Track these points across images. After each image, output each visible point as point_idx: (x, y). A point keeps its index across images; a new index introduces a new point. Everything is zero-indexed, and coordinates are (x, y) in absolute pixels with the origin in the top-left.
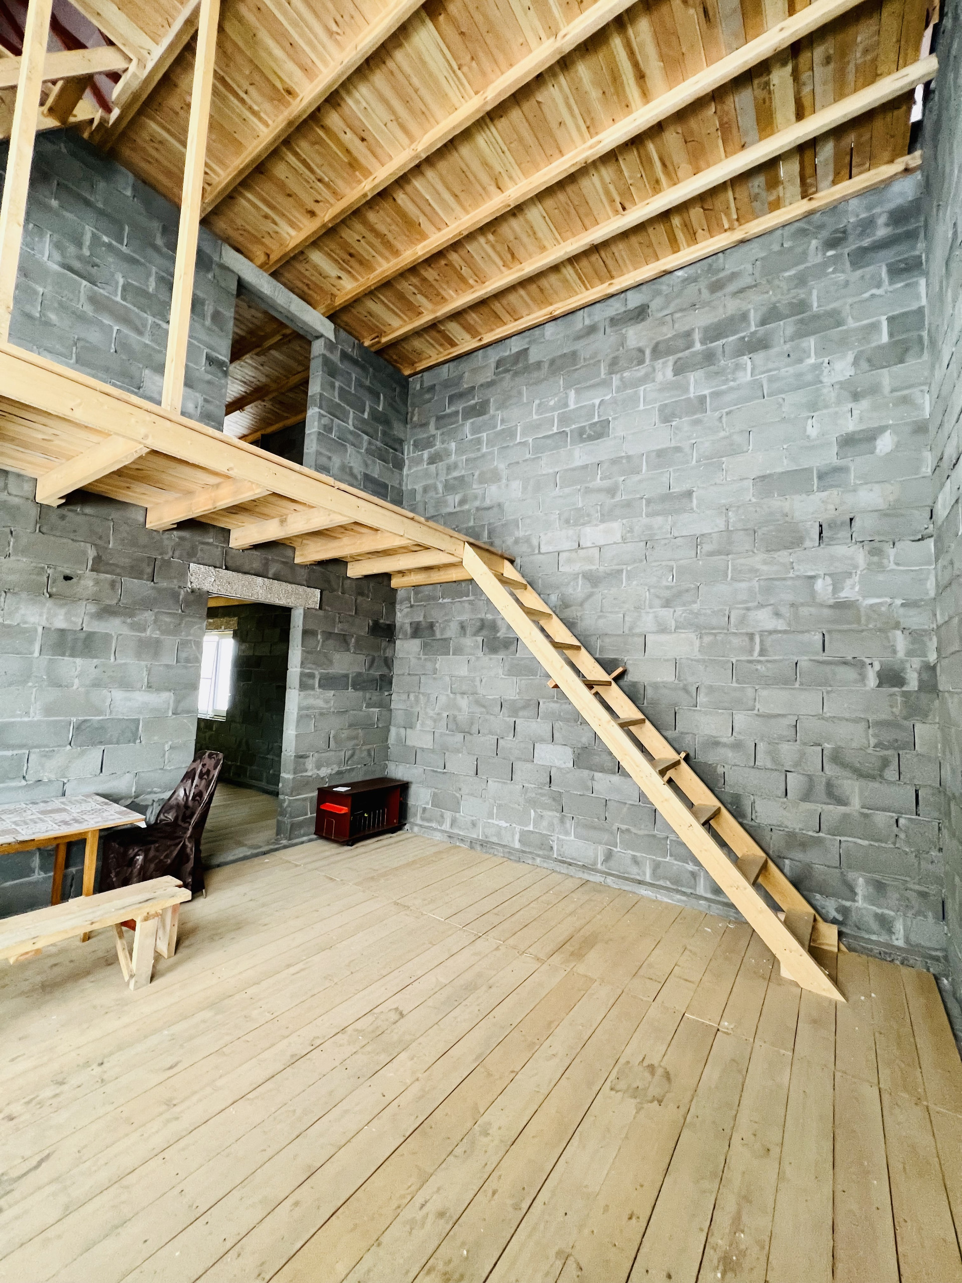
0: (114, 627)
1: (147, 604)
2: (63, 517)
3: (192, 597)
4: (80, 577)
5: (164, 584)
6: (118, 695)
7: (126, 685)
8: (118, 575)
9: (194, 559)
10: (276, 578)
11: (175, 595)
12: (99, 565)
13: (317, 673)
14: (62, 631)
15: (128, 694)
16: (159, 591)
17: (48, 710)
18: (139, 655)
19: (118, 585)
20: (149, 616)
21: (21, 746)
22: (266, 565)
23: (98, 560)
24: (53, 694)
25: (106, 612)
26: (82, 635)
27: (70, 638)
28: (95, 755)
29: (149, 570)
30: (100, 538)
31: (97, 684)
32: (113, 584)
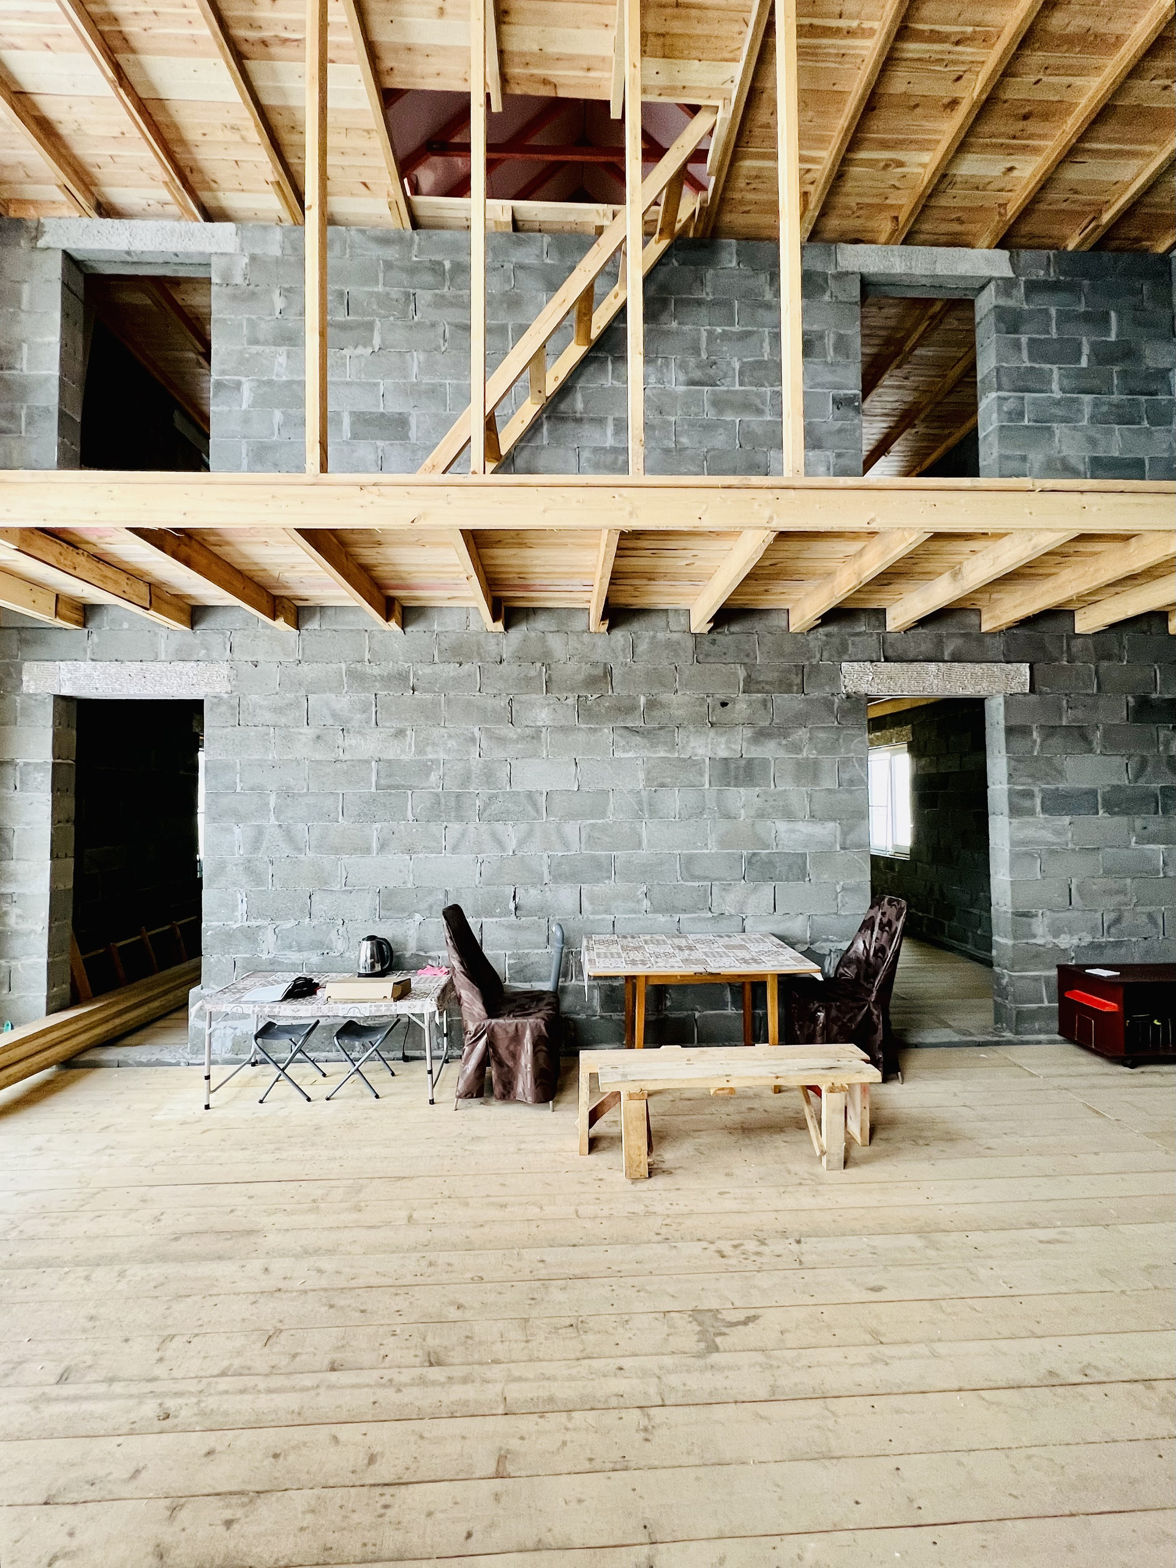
0: (770, 750)
1: (801, 719)
2: (713, 642)
3: (847, 705)
4: (734, 700)
5: (815, 694)
6: (782, 826)
7: (789, 816)
8: (767, 692)
9: (846, 657)
10: (956, 659)
11: (828, 704)
12: (750, 685)
13: (1036, 790)
14: (726, 759)
15: (792, 825)
16: (810, 702)
17: (723, 843)
18: (798, 780)
19: (769, 704)
20: (802, 734)
21: (705, 878)
22: (940, 643)
23: (748, 680)
24: (724, 825)
25: (761, 735)
26: (743, 762)
27: (732, 766)
28: (767, 890)
29: (798, 680)
30: (748, 656)
31: (761, 815)
32: (764, 703)
